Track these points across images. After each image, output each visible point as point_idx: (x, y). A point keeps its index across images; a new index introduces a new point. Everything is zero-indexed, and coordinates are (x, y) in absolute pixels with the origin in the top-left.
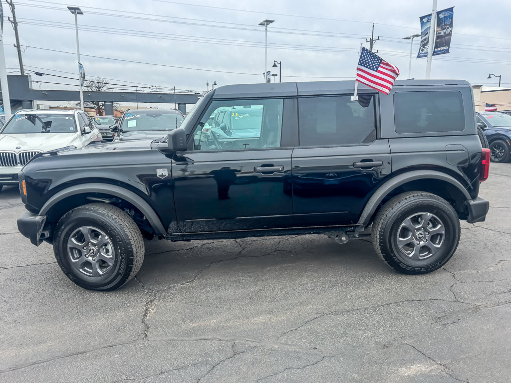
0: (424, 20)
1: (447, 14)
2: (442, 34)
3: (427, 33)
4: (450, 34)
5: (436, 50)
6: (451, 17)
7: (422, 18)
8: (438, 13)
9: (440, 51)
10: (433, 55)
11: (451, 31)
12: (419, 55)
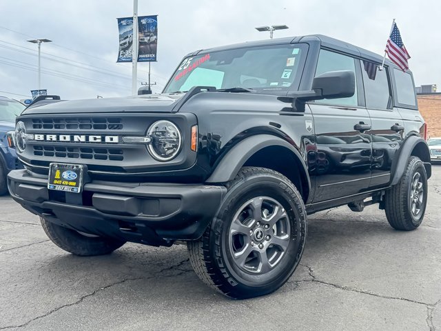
0: (123, 22)
1: (150, 21)
2: (146, 41)
3: (127, 37)
4: (155, 42)
5: (140, 56)
6: (155, 25)
7: (120, 20)
8: (140, 19)
9: (146, 58)
10: (138, 61)
11: (156, 39)
12: (119, 59)
